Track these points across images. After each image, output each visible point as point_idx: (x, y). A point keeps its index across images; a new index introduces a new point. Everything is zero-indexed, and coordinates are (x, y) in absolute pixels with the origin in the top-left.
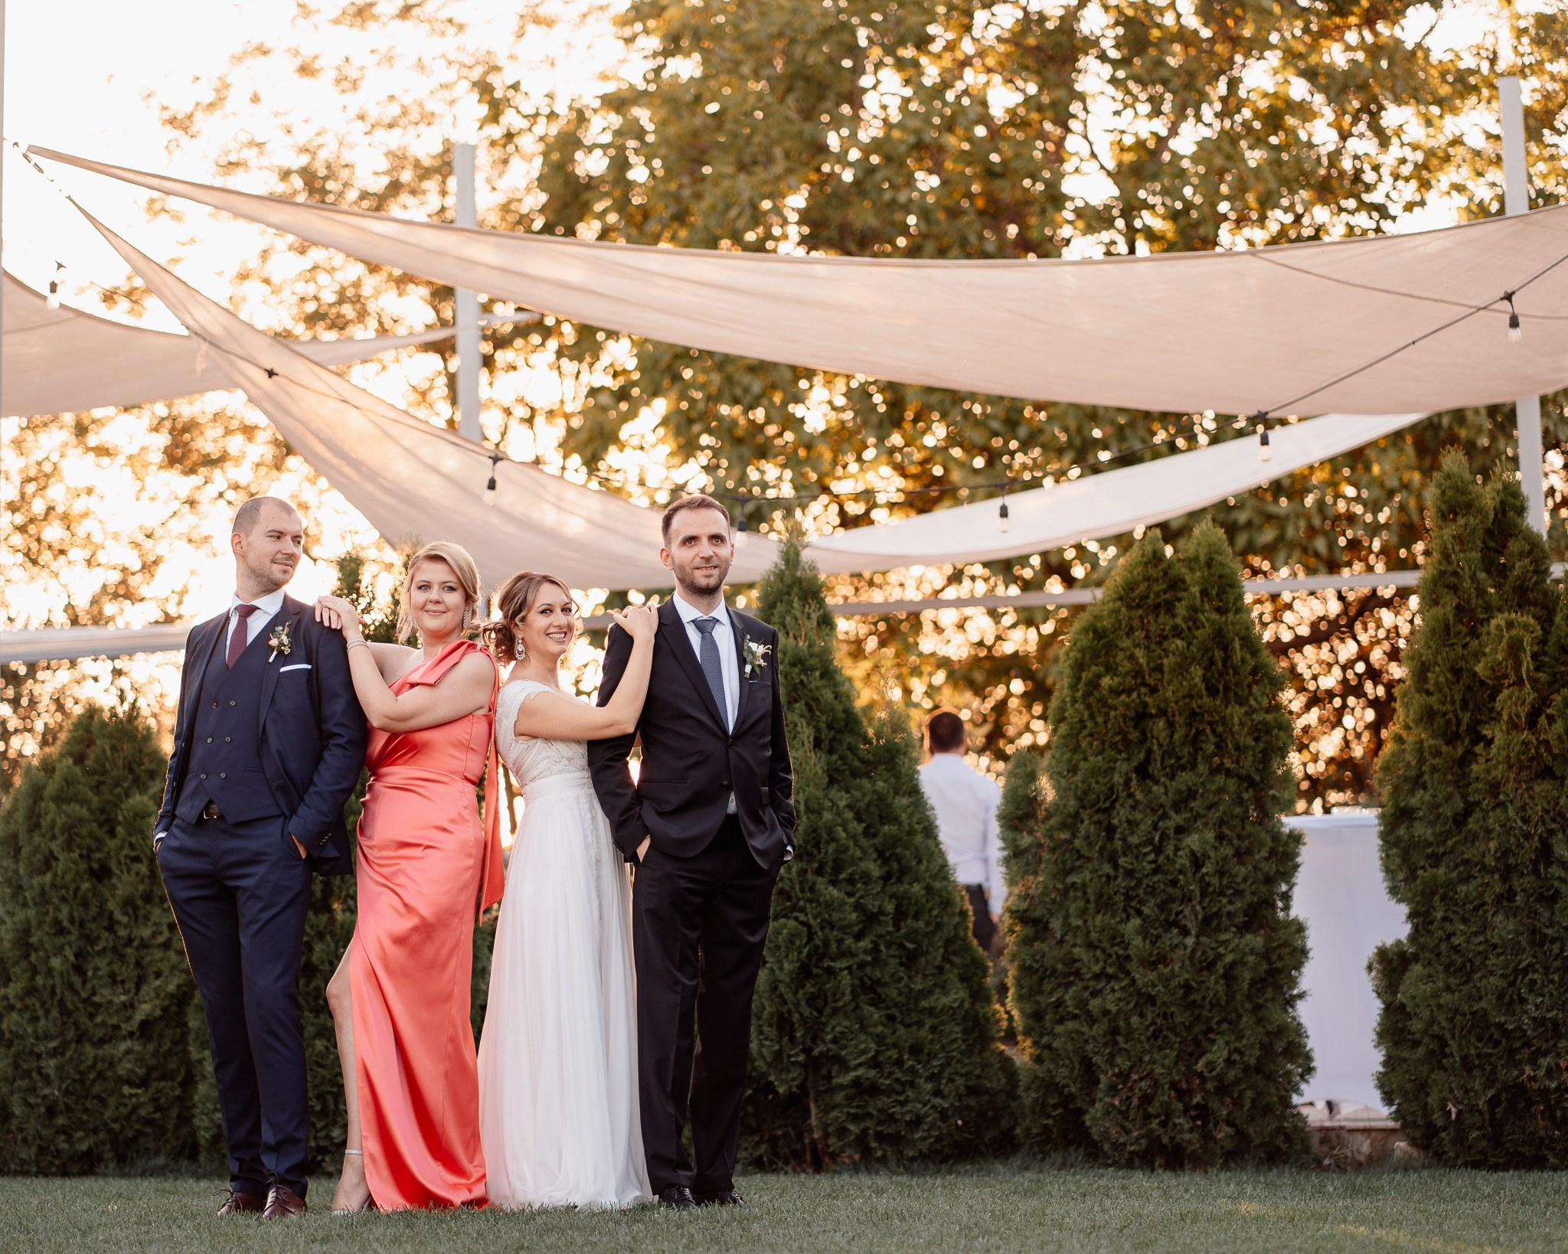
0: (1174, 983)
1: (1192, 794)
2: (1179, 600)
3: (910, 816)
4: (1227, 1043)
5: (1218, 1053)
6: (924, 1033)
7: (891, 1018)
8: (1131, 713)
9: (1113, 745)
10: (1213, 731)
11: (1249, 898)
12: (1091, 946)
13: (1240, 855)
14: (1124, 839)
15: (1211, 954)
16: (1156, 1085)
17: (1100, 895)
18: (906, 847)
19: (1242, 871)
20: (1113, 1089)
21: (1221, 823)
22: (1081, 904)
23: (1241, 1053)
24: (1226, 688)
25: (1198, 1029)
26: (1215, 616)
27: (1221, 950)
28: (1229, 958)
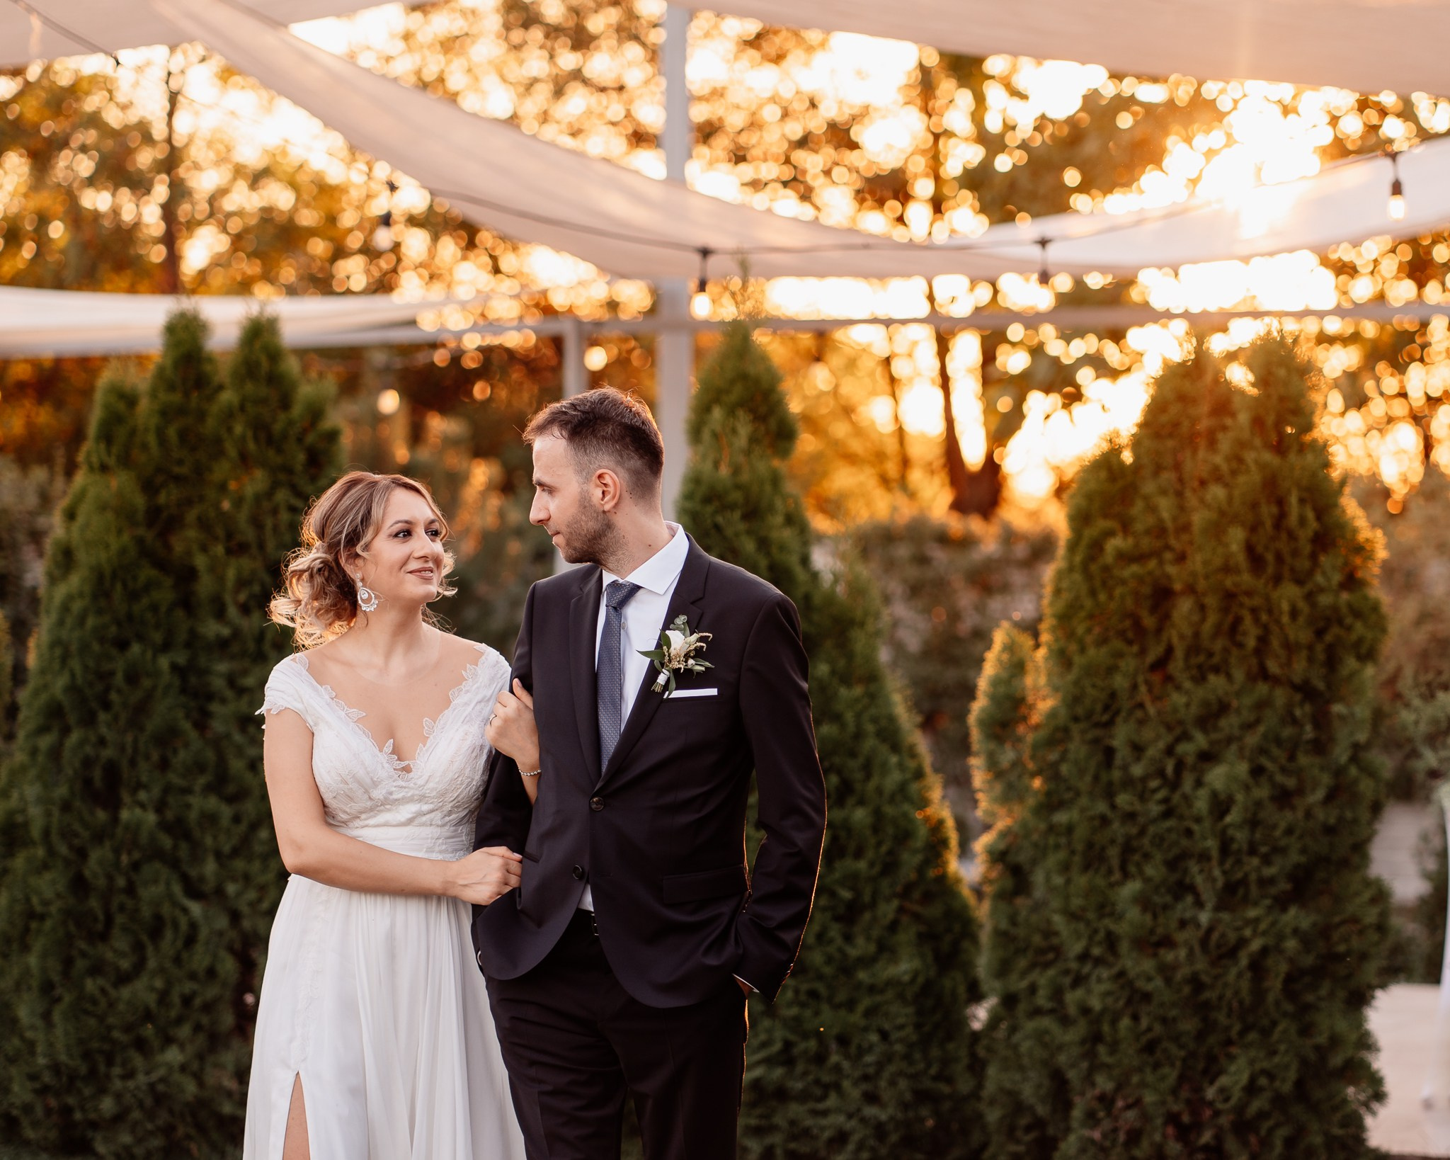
0: (1179, 976)
1: (1223, 708)
2: (1224, 428)
3: (858, 716)
4: (1252, 1062)
5: (1236, 1075)
6: (856, 1018)
7: (813, 994)
8: (1146, 590)
9: (1122, 634)
10: (1257, 620)
11: (1295, 857)
12: (1073, 916)
13: (1284, 798)
14: (1125, 768)
15: (1232, 937)
16: (1146, 1117)
17: (1090, 845)
18: (853, 754)
19: (1284, 819)
20: (1091, 1118)
21: (1262, 751)
22: (1062, 855)
23: (1271, 1076)
24: (1279, 558)
25: (1212, 1040)
26: (1268, 457)
27: (1248, 932)
28: (1256, 945)
